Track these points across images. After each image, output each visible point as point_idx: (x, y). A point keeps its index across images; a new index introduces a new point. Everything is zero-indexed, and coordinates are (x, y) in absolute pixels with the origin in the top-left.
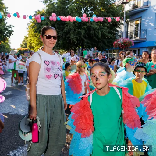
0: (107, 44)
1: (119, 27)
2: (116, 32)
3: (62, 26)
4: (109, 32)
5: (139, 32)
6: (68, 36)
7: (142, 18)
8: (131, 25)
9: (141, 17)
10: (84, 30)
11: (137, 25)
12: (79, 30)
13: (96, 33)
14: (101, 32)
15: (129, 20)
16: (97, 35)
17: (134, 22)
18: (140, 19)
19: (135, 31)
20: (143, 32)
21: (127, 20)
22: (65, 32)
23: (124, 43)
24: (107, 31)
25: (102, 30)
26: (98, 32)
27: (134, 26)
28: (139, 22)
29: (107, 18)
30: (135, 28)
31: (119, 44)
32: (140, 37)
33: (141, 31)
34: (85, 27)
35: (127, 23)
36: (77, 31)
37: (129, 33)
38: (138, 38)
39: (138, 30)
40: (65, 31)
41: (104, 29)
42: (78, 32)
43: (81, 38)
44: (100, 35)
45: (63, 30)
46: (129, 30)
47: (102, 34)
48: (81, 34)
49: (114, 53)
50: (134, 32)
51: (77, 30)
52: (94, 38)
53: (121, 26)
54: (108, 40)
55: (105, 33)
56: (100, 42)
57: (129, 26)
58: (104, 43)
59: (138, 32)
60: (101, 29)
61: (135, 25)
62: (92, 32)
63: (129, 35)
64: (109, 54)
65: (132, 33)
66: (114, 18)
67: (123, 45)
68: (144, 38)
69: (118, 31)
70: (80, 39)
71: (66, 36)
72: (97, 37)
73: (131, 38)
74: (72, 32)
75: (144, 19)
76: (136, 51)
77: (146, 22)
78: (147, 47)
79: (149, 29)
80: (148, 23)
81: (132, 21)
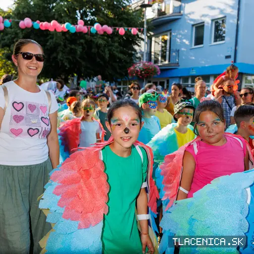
0: (118, 71)
1: (137, 44)
2: (133, 52)
4: (121, 52)
5: (168, 53)
7: (172, 31)
8: (155, 42)
9: (170, 30)
10: (80, 47)
12: (73, 46)
13: (100, 52)
14: (109, 50)
15: (152, 33)
16: (102, 55)
17: (161, 38)
18: (169, 33)
19: (162, 51)
20: (174, 54)
23: (144, 70)
24: (118, 49)
25: (110, 48)
26: (104, 52)
27: (160, 43)
28: (167, 38)
29: (117, 28)
30: (162, 47)
31: (137, 70)
32: (169, 61)
33: (171, 52)
34: (82, 41)
35: (150, 38)
36: (69, 48)
37: (153, 54)
38: (167, 62)
39: (166, 49)
41: (113, 46)
42: (71, 49)
44: (107, 56)
46: (153, 50)
47: (110, 54)
48: (77, 52)
50: (160, 54)
51: (69, 45)
52: (98, 60)
55: (115, 52)
56: (107, 67)
57: (153, 43)
59: (166, 52)
61: (162, 42)
62: (94, 50)
63: (153, 57)
64: (122, 86)
65: (158, 54)
66: (128, 30)
67: (143, 73)
68: (176, 63)
69: (135, 51)
70: (75, 61)
72: (103, 58)
73: (156, 62)
74: (60, 48)
75: (174, 33)
76: (164, 82)
77: (178, 38)
78: (180, 77)
79: (183, 49)
80: (180, 39)
81: (156, 35)
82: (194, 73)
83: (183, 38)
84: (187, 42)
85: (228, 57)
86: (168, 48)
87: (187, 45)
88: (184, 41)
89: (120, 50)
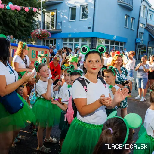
0: (24, 33)
1: (35, 16)
2: (34, 21)
4: (26, 21)
5: (55, 23)
8: (47, 15)
9: (56, 9)
11: (53, 16)
13: (12, 20)
14: (18, 19)
15: (45, 10)
16: (13, 22)
17: (51, 13)
18: (55, 11)
20: (59, 24)
23: (42, 34)
24: (24, 19)
25: (19, 18)
26: (14, 20)
27: (50, 16)
28: (54, 13)
29: (24, 7)
30: (52, 19)
31: (37, 34)
32: (56, 28)
33: (57, 23)
35: (44, 13)
37: (46, 23)
38: (54, 29)
39: (54, 21)
41: (21, 17)
44: (17, 24)
46: (46, 21)
47: (18, 22)
49: (31, 42)
50: (50, 23)
52: (11, 25)
53: (38, 16)
54: (25, 29)
55: (21, 21)
56: (17, 30)
57: (46, 16)
58: (21, 31)
59: (54, 23)
60: (17, 16)
61: (52, 16)
65: (49, 23)
66: (31, 8)
67: (41, 36)
68: (60, 30)
69: (35, 20)
72: (14, 25)
73: (48, 28)
75: (59, 11)
76: (53, 41)
77: (61, 14)
78: (62, 38)
79: (64, 21)
80: (63, 15)
81: (48, 12)
82: (70, 36)
83: (64, 15)
84: (67, 18)
85: (89, 28)
86: (55, 20)
87: (67, 19)
88: (65, 16)
89: (25, 20)
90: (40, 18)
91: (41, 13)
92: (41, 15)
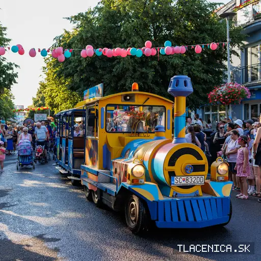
3: (109, 64)
6: (122, 82)
8: (252, 53)
10: (153, 70)
12: (144, 70)
15: (246, 43)
17: (259, 47)
21: (242, 43)
22: (114, 76)
23: (228, 94)
25: (189, 67)
27: (259, 55)
34: (155, 63)
36: (138, 73)
40: (116, 74)
42: (142, 73)
43: (148, 86)
45: (111, 72)
48: (148, 76)
49: (220, 112)
50: (259, 68)
51: (139, 69)
53: (230, 57)
54: (204, 86)
55: (195, 72)
57: (249, 55)
60: (188, 65)
62: (169, 72)
65: (256, 69)
67: (227, 97)
70: (146, 87)
71: (117, 82)
73: (254, 79)
74: (128, 74)
81: (252, 45)
89: (203, 69)
90: (236, 62)
91: (239, 52)
92: (238, 55)
